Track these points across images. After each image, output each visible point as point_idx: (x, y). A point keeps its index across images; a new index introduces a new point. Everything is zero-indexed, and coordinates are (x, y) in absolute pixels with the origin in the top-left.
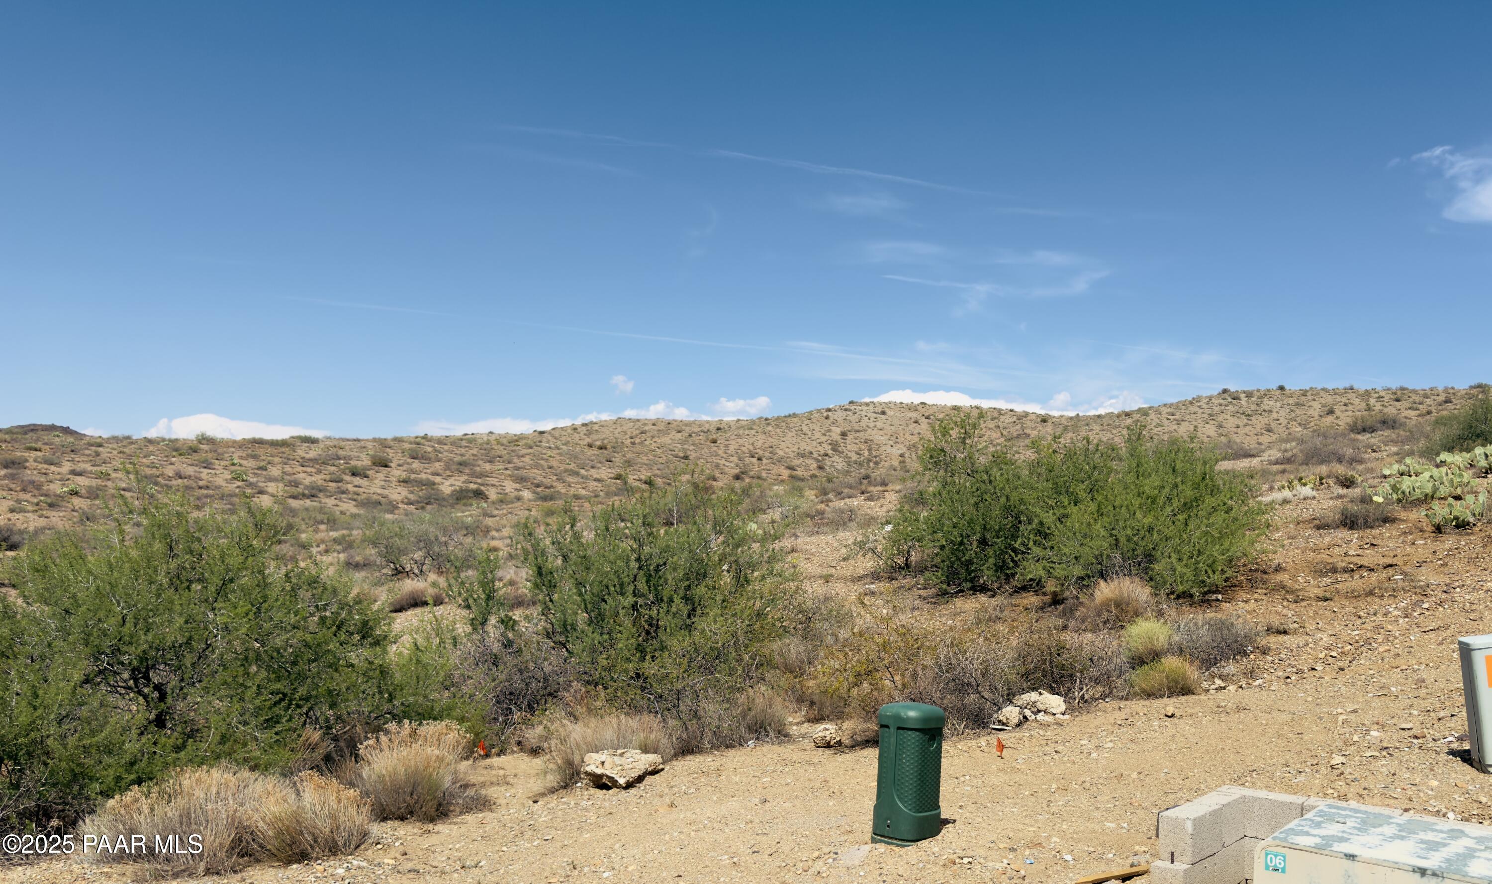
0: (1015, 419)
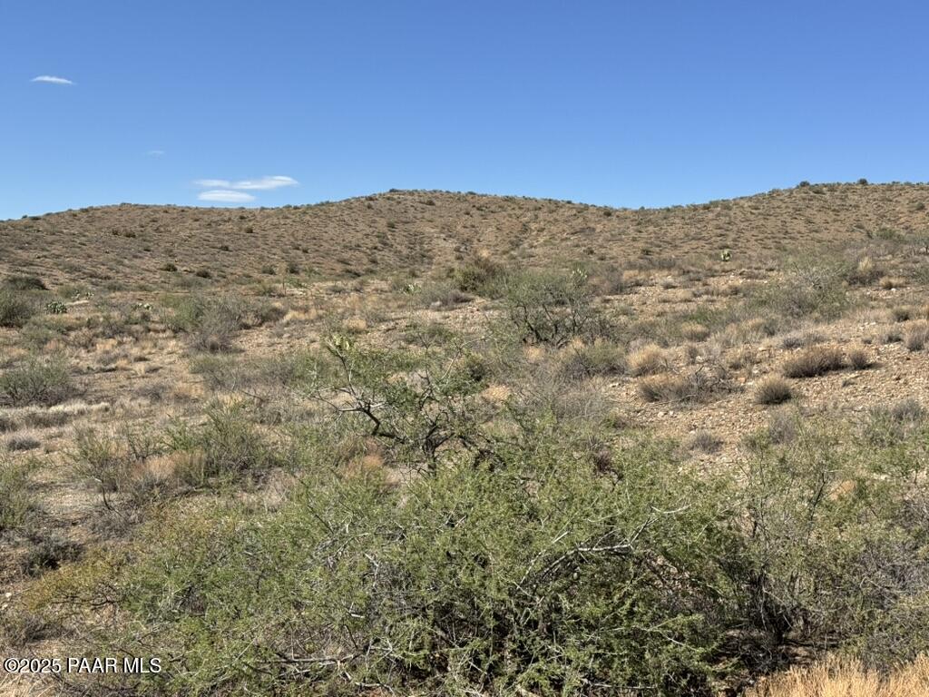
0: (574, 212)
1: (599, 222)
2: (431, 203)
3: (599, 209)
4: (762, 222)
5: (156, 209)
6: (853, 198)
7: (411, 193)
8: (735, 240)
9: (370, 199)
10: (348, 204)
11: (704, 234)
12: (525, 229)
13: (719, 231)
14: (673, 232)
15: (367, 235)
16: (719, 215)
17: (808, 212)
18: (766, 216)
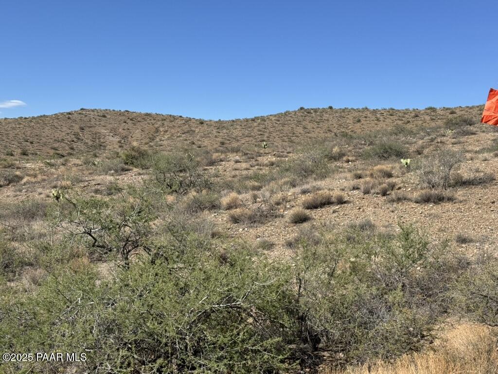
0: (184, 122)
1: (197, 127)
2: (104, 116)
3: (197, 120)
4: (281, 128)
6: (326, 116)
7: (93, 111)
8: (268, 137)
9: (69, 114)
10: (57, 117)
11: (252, 134)
12: (157, 130)
13: (260, 133)
14: (236, 133)
15: (68, 134)
16: (259, 124)
17: (304, 123)
18: (283, 125)
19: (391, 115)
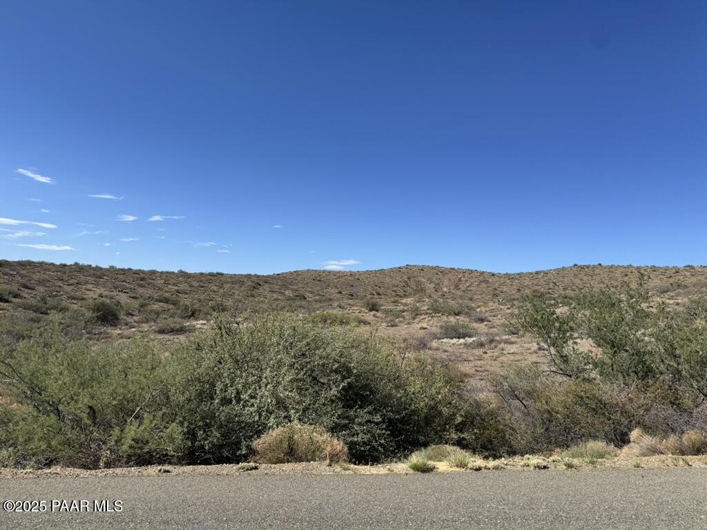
1: (490, 278)
2: (423, 270)
5: (320, 271)
6: (597, 271)
7: (415, 266)
9: (400, 268)
10: (392, 270)
12: (460, 280)
14: (527, 282)
15: (400, 282)
16: (543, 276)
17: (580, 276)
18: (563, 277)
19: (654, 271)
